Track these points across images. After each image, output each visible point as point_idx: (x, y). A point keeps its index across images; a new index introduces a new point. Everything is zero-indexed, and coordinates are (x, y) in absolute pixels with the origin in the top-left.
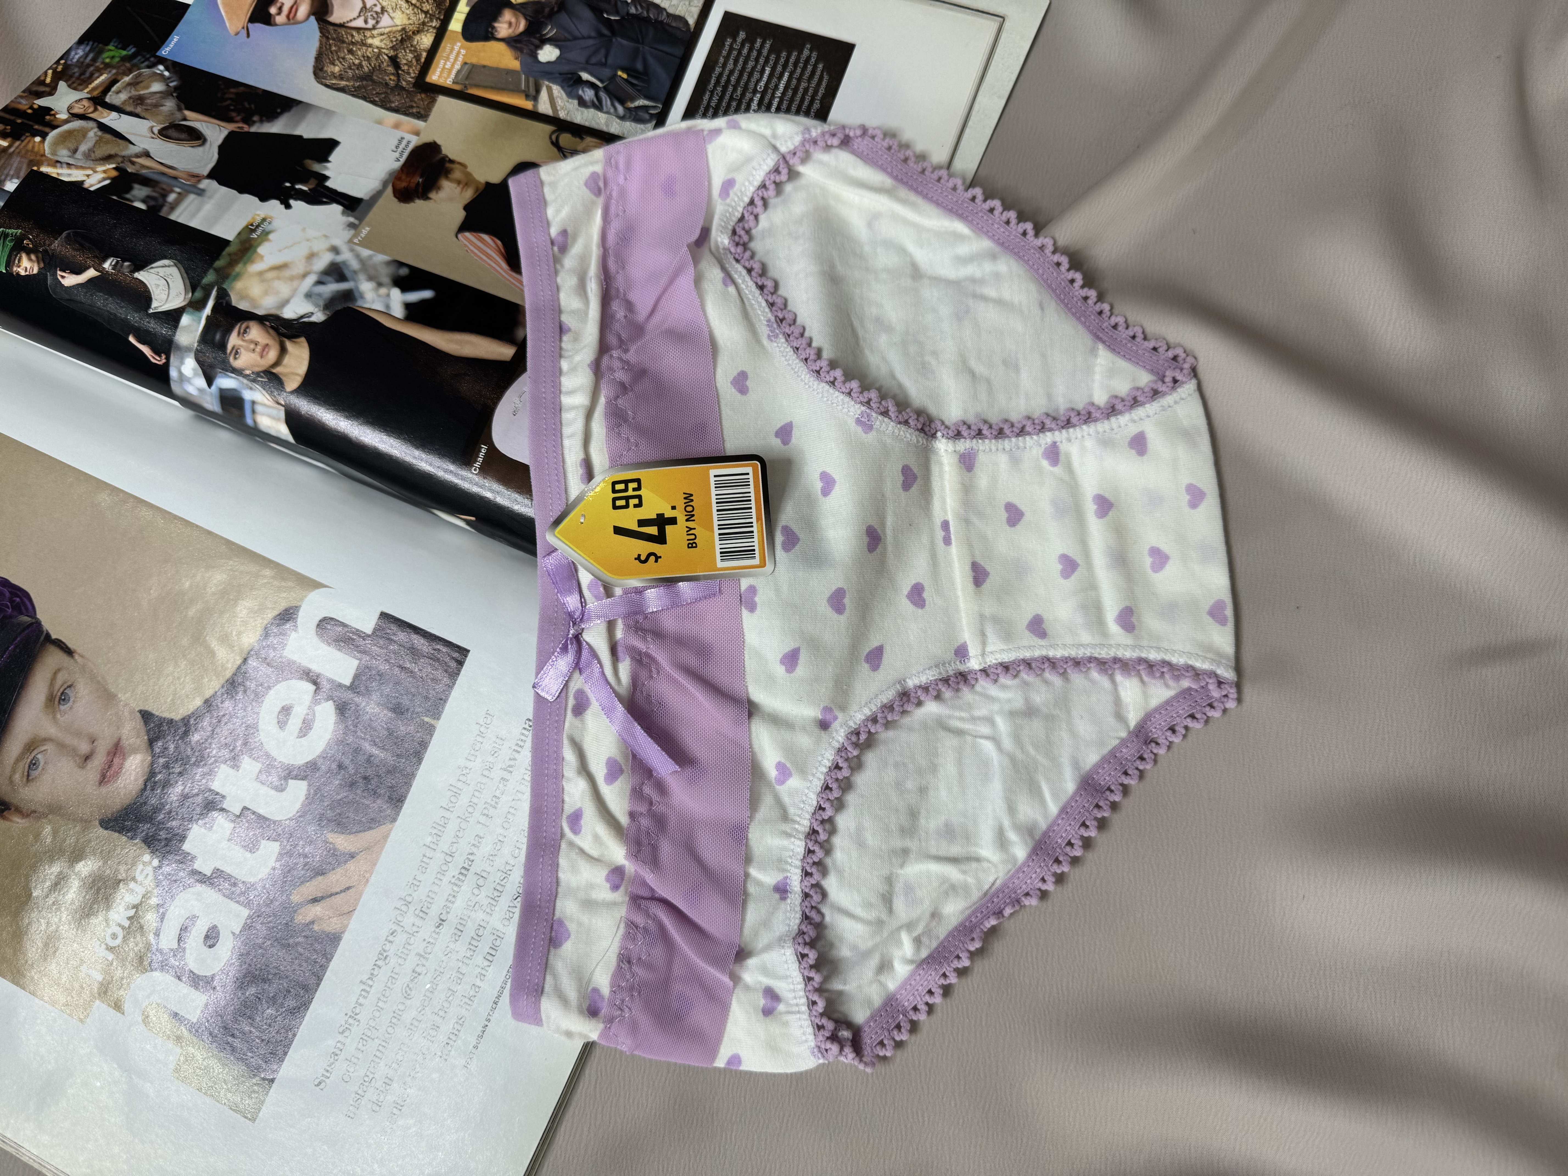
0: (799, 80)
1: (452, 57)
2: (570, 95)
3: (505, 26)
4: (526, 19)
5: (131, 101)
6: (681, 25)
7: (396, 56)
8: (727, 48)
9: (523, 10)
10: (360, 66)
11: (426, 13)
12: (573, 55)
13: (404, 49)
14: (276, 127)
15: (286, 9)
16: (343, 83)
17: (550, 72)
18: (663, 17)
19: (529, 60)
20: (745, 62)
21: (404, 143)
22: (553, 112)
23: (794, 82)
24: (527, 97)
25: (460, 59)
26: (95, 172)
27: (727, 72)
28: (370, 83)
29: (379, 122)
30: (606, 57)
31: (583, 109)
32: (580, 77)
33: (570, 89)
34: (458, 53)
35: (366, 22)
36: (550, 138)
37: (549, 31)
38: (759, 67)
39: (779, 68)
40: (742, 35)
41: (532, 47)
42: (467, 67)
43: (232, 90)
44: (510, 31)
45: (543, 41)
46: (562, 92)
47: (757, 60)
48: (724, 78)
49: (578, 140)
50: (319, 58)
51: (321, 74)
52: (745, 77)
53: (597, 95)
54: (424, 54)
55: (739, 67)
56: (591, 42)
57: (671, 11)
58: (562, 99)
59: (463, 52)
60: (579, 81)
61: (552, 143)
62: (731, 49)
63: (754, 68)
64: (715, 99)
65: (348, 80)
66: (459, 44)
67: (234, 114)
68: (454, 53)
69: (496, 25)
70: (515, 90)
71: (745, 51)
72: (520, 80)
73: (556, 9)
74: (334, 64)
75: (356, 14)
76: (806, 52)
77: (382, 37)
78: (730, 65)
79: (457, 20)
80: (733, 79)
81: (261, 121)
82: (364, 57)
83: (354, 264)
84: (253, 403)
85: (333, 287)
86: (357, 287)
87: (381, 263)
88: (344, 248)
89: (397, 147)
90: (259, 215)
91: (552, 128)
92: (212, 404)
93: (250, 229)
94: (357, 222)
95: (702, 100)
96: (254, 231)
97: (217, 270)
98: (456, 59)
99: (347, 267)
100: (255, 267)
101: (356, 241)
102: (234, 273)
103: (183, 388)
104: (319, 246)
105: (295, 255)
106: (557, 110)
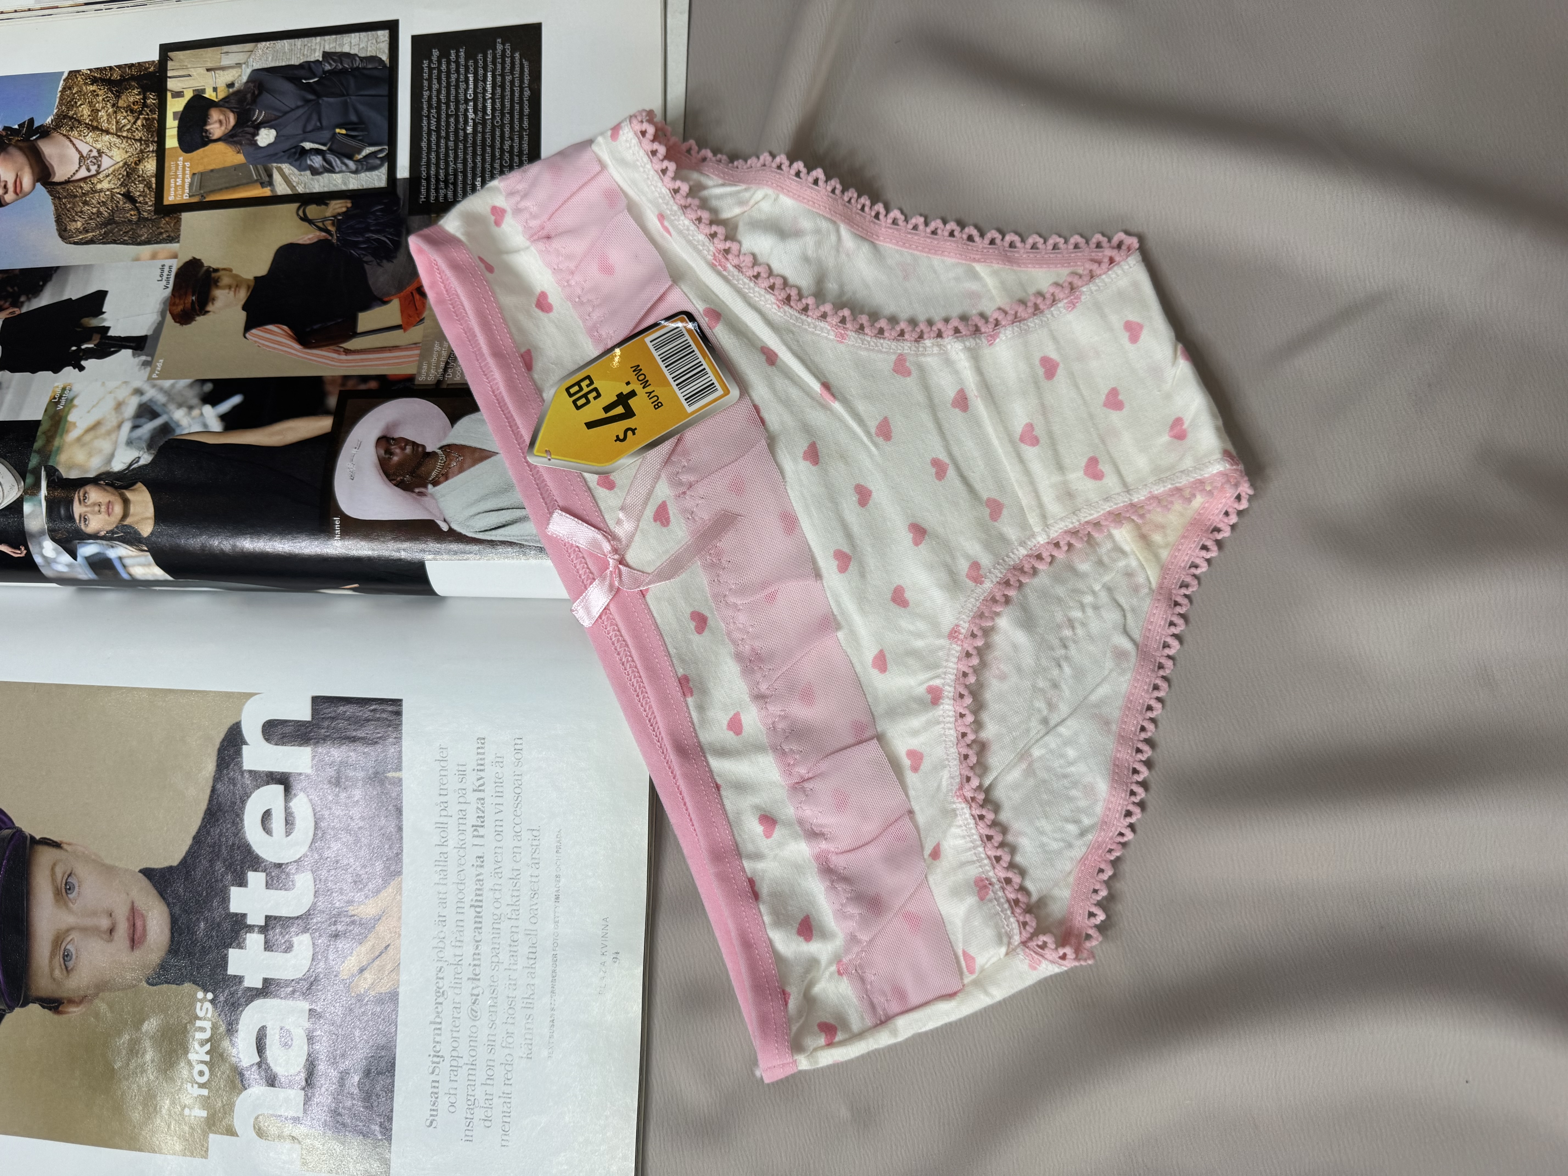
0: (503, 76)
1: (180, 173)
2: (301, 168)
3: (217, 125)
4: (233, 112)
6: (376, 65)
7: (129, 192)
8: (426, 70)
9: (227, 105)
11: (140, 140)
12: (289, 130)
13: (133, 182)
14: (45, 299)
15: (11, 186)
16: (90, 235)
17: (274, 153)
19: (251, 149)
20: (448, 77)
21: (166, 269)
22: (292, 190)
23: (499, 79)
24: (263, 185)
25: (188, 172)
28: (114, 226)
29: (137, 259)
30: (320, 120)
31: (317, 177)
33: (298, 163)
34: (184, 167)
35: (89, 170)
36: (298, 215)
37: (259, 115)
38: (462, 77)
39: (481, 72)
40: (436, 53)
41: (249, 136)
42: (196, 176)
44: (223, 128)
45: (257, 127)
46: (292, 168)
47: (457, 71)
48: (435, 99)
49: (323, 207)
50: (59, 221)
51: (66, 234)
52: (453, 91)
53: (325, 159)
54: (153, 180)
55: (444, 84)
56: (300, 112)
57: (362, 55)
58: (294, 174)
59: (188, 164)
60: (304, 152)
61: (301, 219)
62: (431, 69)
63: (457, 80)
64: (433, 122)
66: (181, 159)
68: (180, 168)
69: (208, 127)
70: (249, 182)
71: (444, 67)
73: (256, 92)
74: (76, 221)
75: (77, 166)
76: (499, 47)
77: (108, 179)
78: (435, 86)
79: (172, 136)
80: (442, 97)
81: (29, 299)
82: (99, 203)
83: (161, 398)
84: (120, 558)
85: (149, 427)
86: (171, 418)
87: (184, 387)
88: (146, 387)
89: (161, 276)
90: (57, 387)
91: (296, 205)
92: (86, 574)
93: (54, 402)
94: (149, 359)
95: (422, 127)
96: (58, 403)
97: (39, 452)
98: (184, 174)
99: (155, 403)
100: (72, 435)
101: (154, 376)
102: (54, 449)
103: (53, 570)
104: (123, 393)
105: (104, 410)
106: (294, 187)
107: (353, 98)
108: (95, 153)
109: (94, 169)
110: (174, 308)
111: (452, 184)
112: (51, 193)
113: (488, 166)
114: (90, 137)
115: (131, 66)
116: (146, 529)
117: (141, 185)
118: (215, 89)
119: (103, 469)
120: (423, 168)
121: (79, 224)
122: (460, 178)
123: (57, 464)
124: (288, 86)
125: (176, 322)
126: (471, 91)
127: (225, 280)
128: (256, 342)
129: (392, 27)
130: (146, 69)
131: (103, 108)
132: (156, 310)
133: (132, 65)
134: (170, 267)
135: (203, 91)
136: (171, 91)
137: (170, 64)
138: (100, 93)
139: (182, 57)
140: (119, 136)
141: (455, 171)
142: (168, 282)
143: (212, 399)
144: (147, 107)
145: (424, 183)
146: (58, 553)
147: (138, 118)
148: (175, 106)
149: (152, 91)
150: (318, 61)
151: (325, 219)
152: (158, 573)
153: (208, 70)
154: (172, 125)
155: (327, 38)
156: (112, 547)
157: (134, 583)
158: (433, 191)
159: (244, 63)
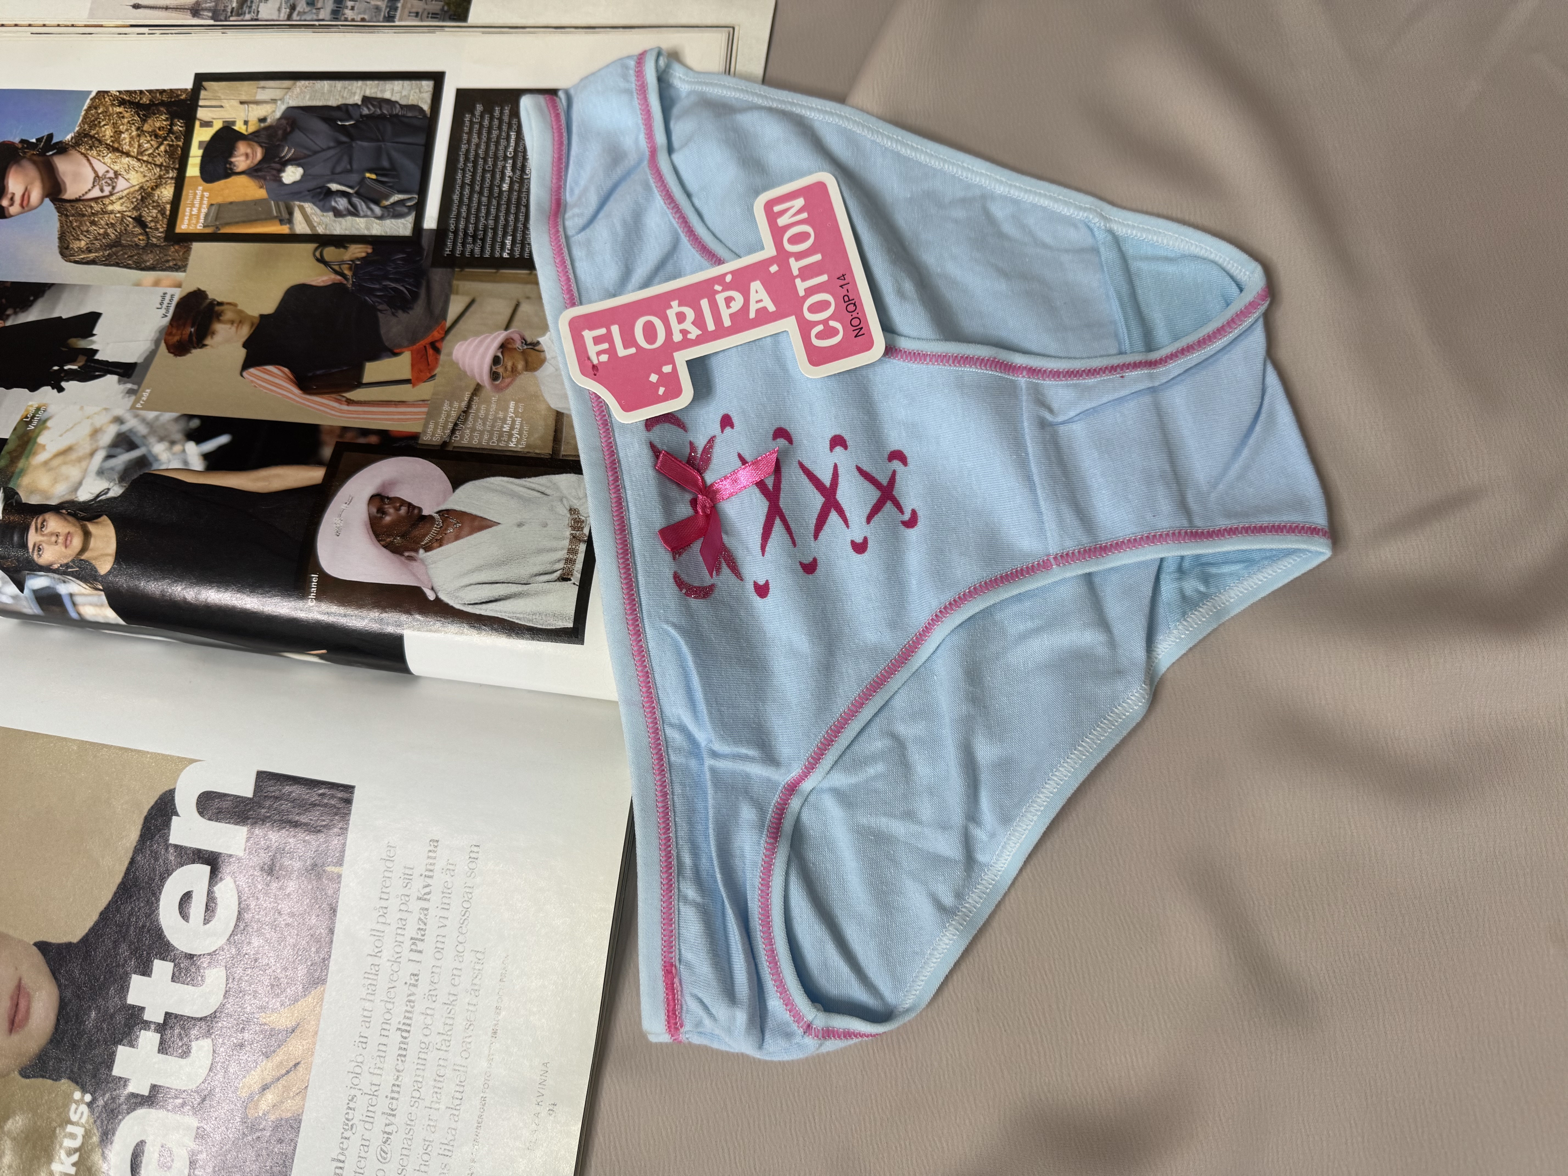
1: (197, 202)
2: (324, 209)
3: (243, 158)
4: (261, 146)
6: (416, 114)
7: (140, 216)
8: (467, 123)
9: (256, 139)
10: (106, 234)
11: (160, 166)
12: (317, 170)
13: (147, 207)
16: (92, 256)
17: (298, 192)
18: (397, 110)
19: (274, 185)
20: (489, 132)
21: (168, 298)
22: (311, 230)
24: (282, 222)
25: (205, 202)
27: (473, 147)
28: (120, 248)
29: (138, 284)
30: (350, 163)
31: (340, 219)
32: (329, 189)
33: (321, 203)
34: (202, 197)
35: (102, 190)
36: (314, 255)
37: (287, 152)
38: (504, 134)
41: (274, 172)
42: (213, 208)
44: (249, 162)
45: (284, 164)
46: (315, 208)
47: (500, 128)
48: (472, 153)
49: (342, 250)
50: (62, 238)
51: (67, 252)
52: (493, 147)
53: (350, 203)
54: (168, 207)
55: (484, 139)
56: (331, 153)
57: (403, 102)
58: (316, 214)
59: (206, 194)
60: (330, 193)
61: (318, 260)
62: (472, 123)
63: (499, 137)
64: (468, 175)
65: (96, 251)
66: (200, 188)
68: (198, 197)
69: (233, 160)
70: (268, 218)
71: (486, 123)
72: (270, 207)
73: (289, 129)
74: (80, 240)
75: (90, 185)
77: (121, 201)
78: (475, 139)
79: (194, 165)
80: (481, 152)
82: (107, 224)
83: (142, 430)
84: (71, 595)
85: (124, 458)
86: (150, 452)
87: (169, 421)
88: (128, 416)
89: (161, 304)
90: (31, 406)
91: (314, 246)
92: (32, 608)
93: (25, 422)
94: (135, 387)
95: (455, 180)
96: (29, 423)
98: (201, 203)
99: (135, 433)
100: (40, 458)
101: (138, 406)
102: (17, 470)
104: (102, 420)
105: (80, 435)
106: (315, 227)
107: (388, 144)
108: (111, 174)
109: (107, 190)
110: (170, 338)
111: (480, 239)
112: (58, 209)
113: (520, 225)
114: (109, 158)
115: (162, 92)
116: (104, 566)
117: (155, 211)
118: (246, 123)
119: (68, 498)
120: (452, 221)
121: (83, 243)
122: (490, 234)
123: (19, 486)
124: (322, 126)
125: (170, 352)
126: (511, 149)
127: (229, 315)
128: (252, 381)
129: (437, 78)
130: (178, 96)
131: (127, 130)
132: (150, 338)
133: (164, 91)
134: (172, 296)
135: (234, 123)
136: (199, 120)
137: (203, 94)
138: (126, 115)
139: (216, 88)
140: (139, 160)
141: (486, 227)
142: (167, 311)
143: (197, 436)
144: (173, 133)
145: (451, 236)
147: (161, 144)
148: (202, 135)
149: (180, 117)
150: (356, 105)
151: (342, 262)
152: (110, 615)
153: (242, 103)
154: (196, 154)
155: (369, 83)
156: (64, 582)
157: (83, 624)
158: (459, 245)
159: (280, 100)
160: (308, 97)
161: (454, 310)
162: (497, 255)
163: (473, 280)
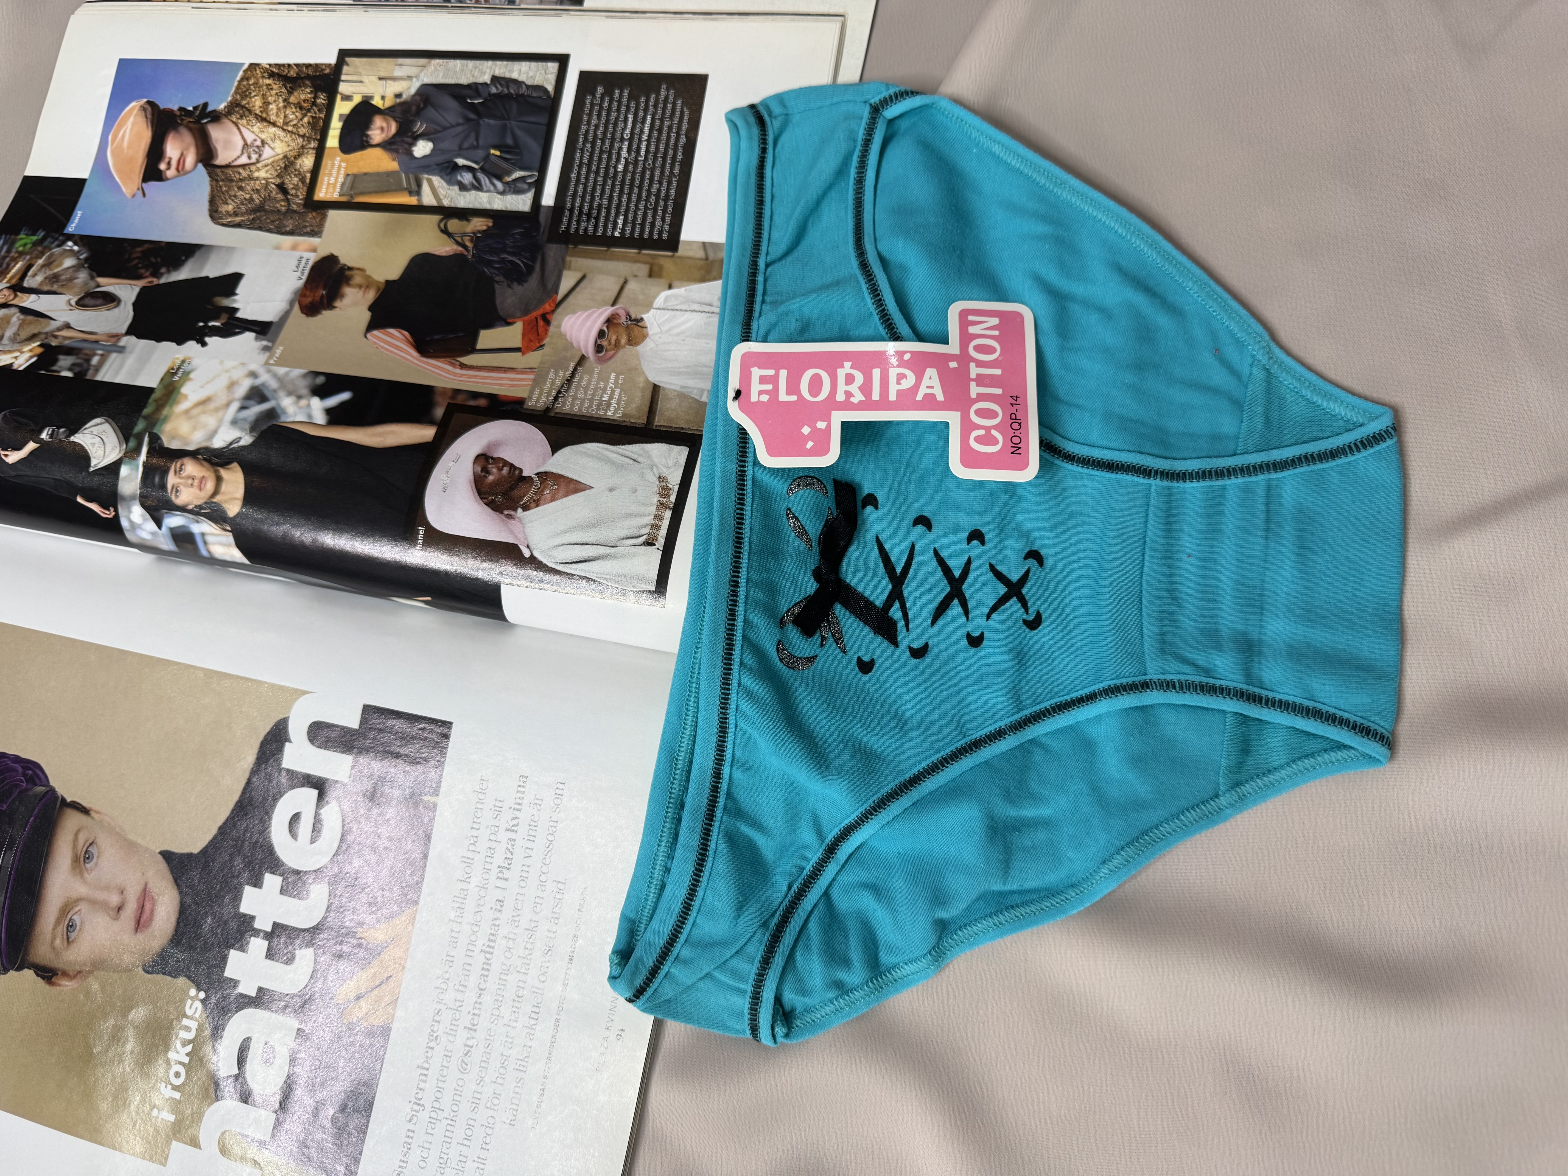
0: (662, 120)
1: (334, 172)
2: (450, 183)
3: (378, 132)
4: (396, 121)
5: (47, 281)
6: (541, 94)
8: (588, 105)
10: (251, 200)
11: (303, 136)
12: (446, 145)
13: (289, 175)
14: (184, 274)
15: (174, 163)
16: (238, 219)
17: (427, 165)
18: (523, 90)
19: (405, 158)
20: (608, 115)
21: (304, 261)
22: (437, 202)
23: (658, 123)
24: (411, 193)
25: (342, 172)
26: (22, 352)
28: (263, 213)
29: (278, 248)
30: (477, 139)
31: (465, 193)
32: (456, 164)
33: (448, 178)
34: (340, 167)
35: (249, 157)
36: (439, 226)
37: (420, 127)
38: (622, 116)
39: (641, 113)
40: (600, 90)
41: (406, 146)
42: (349, 178)
43: (138, 249)
44: (384, 135)
45: (416, 138)
46: (442, 181)
47: (618, 110)
48: (591, 134)
49: (465, 222)
50: (212, 202)
51: (216, 215)
52: (611, 129)
53: (475, 177)
54: (308, 175)
55: (603, 120)
56: (460, 129)
57: (529, 82)
59: (343, 165)
60: (456, 168)
61: (442, 231)
62: (593, 105)
63: (617, 119)
64: (586, 155)
65: (242, 215)
66: (338, 159)
67: (142, 271)
68: (336, 167)
69: (370, 133)
70: (398, 189)
71: (606, 105)
73: (422, 106)
74: (227, 204)
75: (239, 152)
76: (663, 93)
78: (594, 121)
79: (333, 137)
80: (599, 133)
81: (169, 272)
82: (253, 190)
83: (273, 384)
84: (203, 534)
85: (256, 409)
86: (279, 405)
87: (297, 377)
88: (261, 371)
89: (298, 267)
90: (178, 359)
91: (439, 217)
92: (167, 544)
93: (171, 373)
94: (270, 344)
95: (574, 159)
96: (175, 374)
97: (145, 418)
98: (338, 173)
99: (267, 387)
100: (181, 407)
101: (272, 362)
102: (162, 417)
103: (137, 536)
104: (238, 374)
105: (218, 387)
106: (441, 200)
107: (514, 123)
108: (259, 143)
109: (254, 157)
110: (304, 299)
111: (594, 218)
112: (210, 175)
113: (632, 206)
114: (257, 126)
115: (308, 66)
116: (233, 509)
117: (296, 179)
118: (383, 98)
119: (204, 444)
120: (569, 199)
121: (230, 208)
122: (603, 213)
123: (162, 432)
124: (452, 103)
125: (303, 312)
127: (357, 279)
128: (375, 343)
129: (563, 60)
130: (322, 70)
131: (275, 101)
132: (286, 299)
133: (310, 65)
134: (308, 260)
135: (372, 97)
137: (345, 69)
138: (275, 87)
139: (358, 64)
140: (284, 130)
141: (600, 205)
143: (321, 392)
144: (316, 106)
145: (567, 213)
146: (145, 520)
147: (305, 115)
148: (342, 108)
149: (323, 91)
150: (486, 84)
151: (465, 234)
152: (237, 555)
153: (380, 79)
155: (498, 63)
156: (198, 522)
157: (213, 562)
158: (574, 222)
159: (416, 77)
160: (441, 75)
161: (565, 285)
162: (609, 233)
163: (585, 257)
